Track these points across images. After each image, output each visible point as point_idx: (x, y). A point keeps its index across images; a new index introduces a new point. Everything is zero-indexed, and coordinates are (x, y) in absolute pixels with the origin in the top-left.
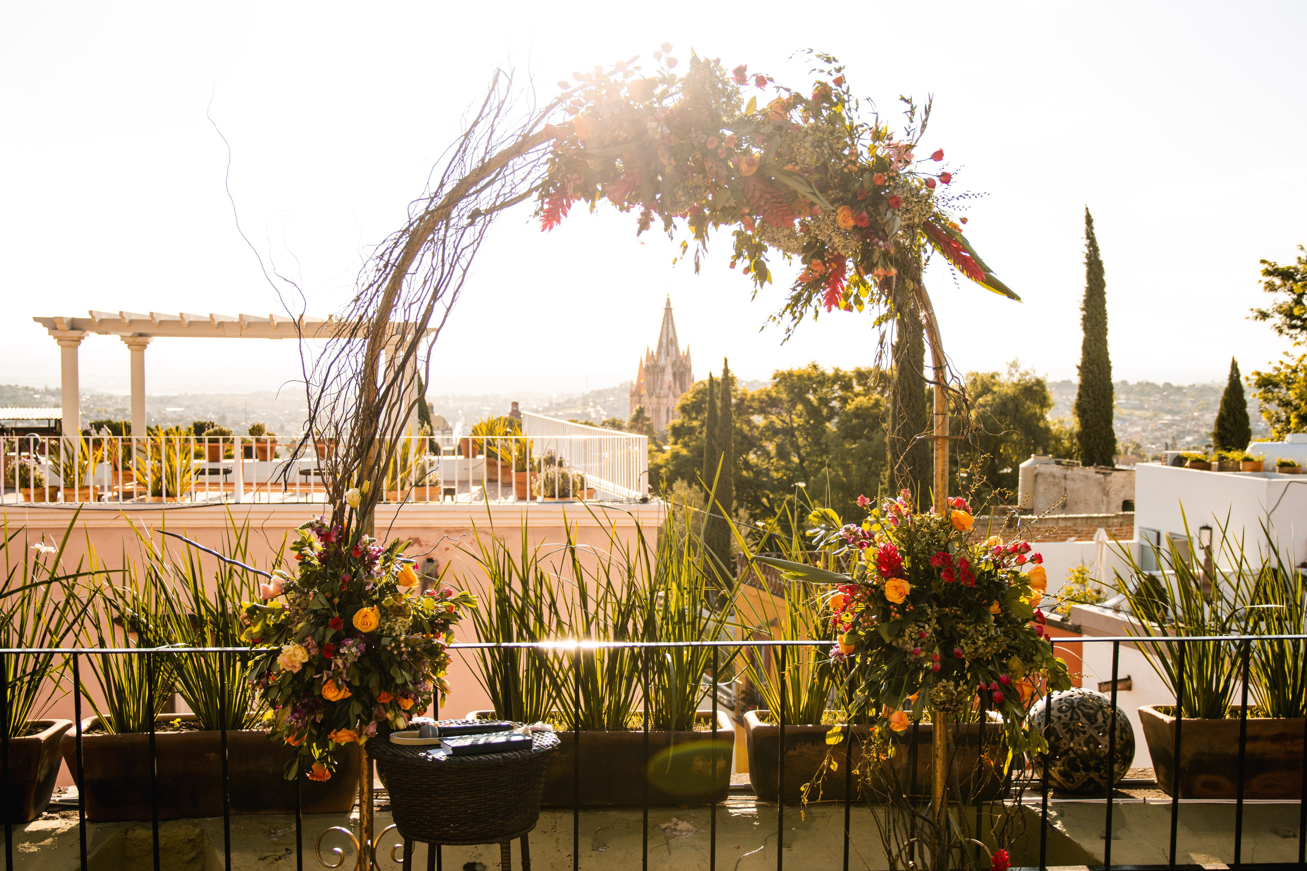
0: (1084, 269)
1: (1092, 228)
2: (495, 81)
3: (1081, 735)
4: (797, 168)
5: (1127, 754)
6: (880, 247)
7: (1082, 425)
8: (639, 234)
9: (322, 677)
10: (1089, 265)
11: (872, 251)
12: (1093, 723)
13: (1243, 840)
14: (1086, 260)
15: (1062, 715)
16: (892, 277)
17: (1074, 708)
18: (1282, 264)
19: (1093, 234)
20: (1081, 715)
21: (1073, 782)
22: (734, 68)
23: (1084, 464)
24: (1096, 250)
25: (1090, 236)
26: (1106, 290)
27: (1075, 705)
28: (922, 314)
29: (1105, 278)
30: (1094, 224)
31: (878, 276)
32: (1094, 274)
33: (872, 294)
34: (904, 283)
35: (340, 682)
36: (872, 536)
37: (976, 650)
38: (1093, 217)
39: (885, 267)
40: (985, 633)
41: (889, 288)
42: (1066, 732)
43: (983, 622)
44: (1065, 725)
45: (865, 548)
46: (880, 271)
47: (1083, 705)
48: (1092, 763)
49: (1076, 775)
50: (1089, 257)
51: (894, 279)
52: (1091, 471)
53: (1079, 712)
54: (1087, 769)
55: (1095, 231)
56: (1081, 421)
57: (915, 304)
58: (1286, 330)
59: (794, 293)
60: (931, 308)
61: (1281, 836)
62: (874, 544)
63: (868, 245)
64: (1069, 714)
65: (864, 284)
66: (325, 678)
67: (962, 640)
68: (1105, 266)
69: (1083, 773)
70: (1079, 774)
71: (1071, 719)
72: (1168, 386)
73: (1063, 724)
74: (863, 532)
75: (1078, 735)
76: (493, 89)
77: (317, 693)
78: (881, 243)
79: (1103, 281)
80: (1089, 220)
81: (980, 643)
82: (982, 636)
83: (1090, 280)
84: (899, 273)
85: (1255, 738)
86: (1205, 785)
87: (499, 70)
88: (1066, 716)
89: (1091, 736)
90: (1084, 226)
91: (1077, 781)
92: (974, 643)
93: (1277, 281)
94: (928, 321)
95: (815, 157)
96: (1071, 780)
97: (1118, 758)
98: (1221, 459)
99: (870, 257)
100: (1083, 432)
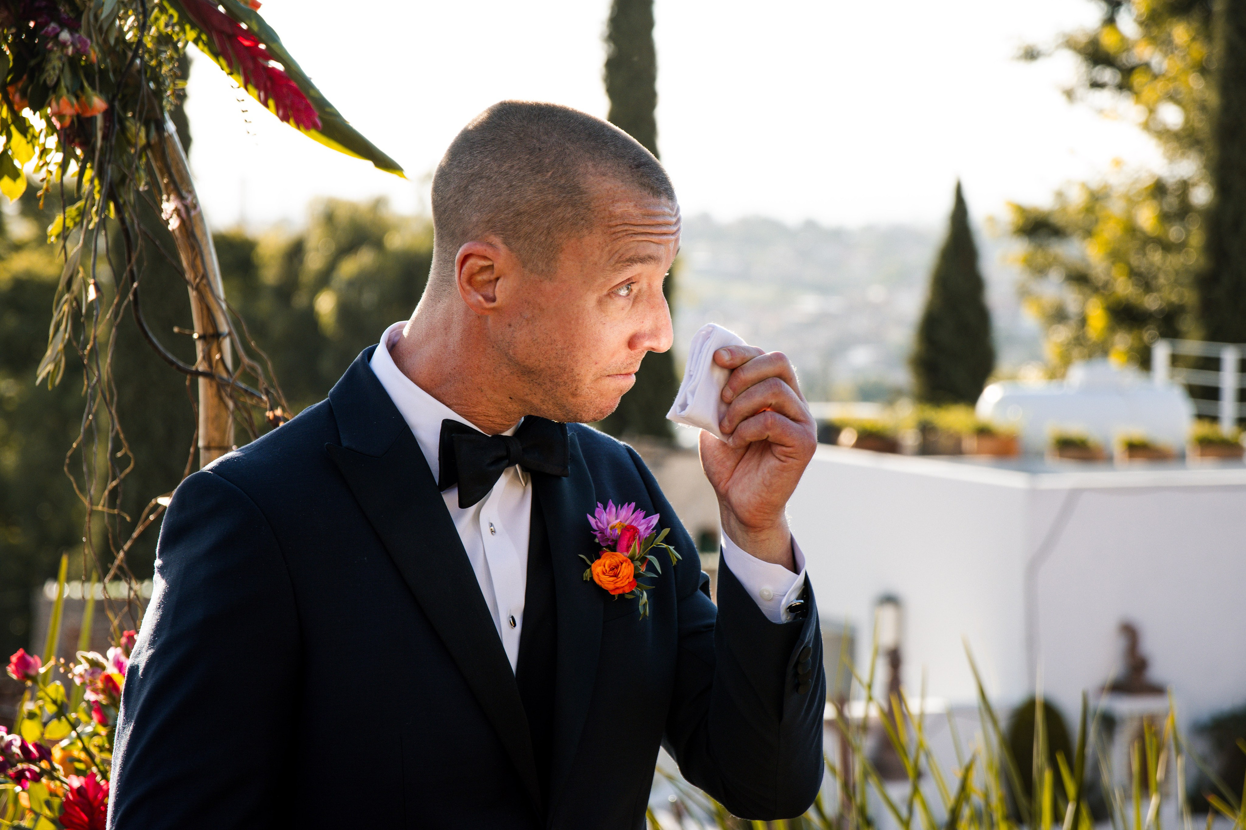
6: (64, 45)
11: (43, 56)
16: (92, 120)
28: (169, 206)
31: (60, 116)
33: (44, 152)
34: (124, 130)
36: (45, 753)
39: (77, 92)
41: (88, 145)
45: (29, 784)
46: (67, 105)
51: (100, 123)
57: (153, 183)
60: (191, 191)
62: (51, 774)
63: (32, 33)
65: (24, 128)
72: (810, 226)
74: (24, 747)
78: (65, 35)
84: (111, 103)
94: (183, 223)
98: (926, 429)
99: (40, 68)
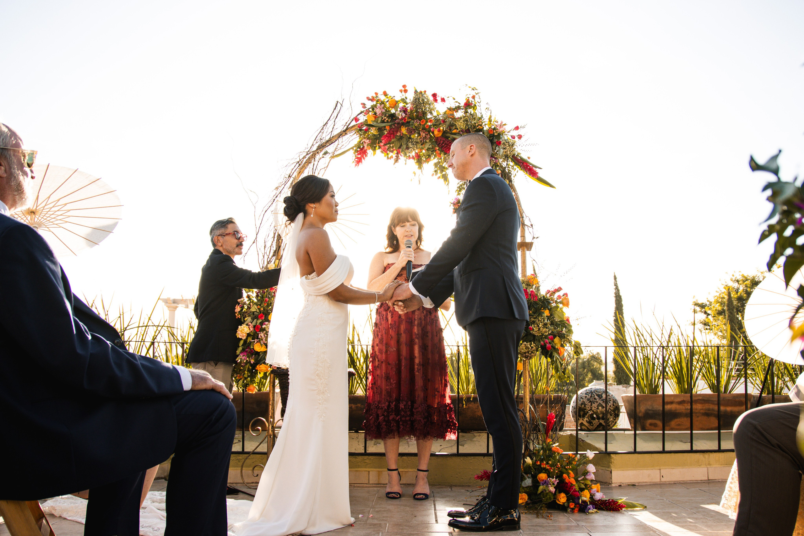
0: (614, 299)
1: (616, 281)
2: (336, 106)
3: (595, 403)
4: (458, 131)
5: (616, 412)
7: (616, 367)
8: (394, 164)
9: (255, 341)
10: (616, 297)
12: (600, 398)
13: (666, 444)
14: (614, 295)
15: (587, 396)
17: (592, 392)
18: (700, 302)
19: (617, 284)
20: (595, 395)
21: (593, 425)
22: (432, 94)
23: (617, 384)
24: (618, 290)
25: (616, 285)
26: (623, 308)
27: (593, 391)
29: (623, 303)
30: (617, 280)
32: (618, 301)
35: (262, 343)
37: (539, 329)
38: (617, 277)
40: (542, 321)
42: (589, 403)
43: (542, 316)
44: (588, 399)
47: (596, 391)
48: (601, 416)
49: (594, 422)
50: (616, 294)
52: (620, 387)
53: (595, 394)
54: (598, 418)
55: (617, 283)
56: (615, 366)
58: (704, 331)
59: (459, 185)
61: (684, 442)
64: (590, 395)
66: (256, 342)
67: (533, 325)
68: (622, 298)
69: (597, 420)
70: (595, 421)
71: (591, 397)
73: (587, 399)
75: (594, 403)
76: (335, 109)
77: (252, 347)
79: (622, 304)
80: (615, 278)
81: (540, 326)
82: (541, 322)
83: (616, 304)
85: (672, 403)
86: (651, 424)
87: (338, 102)
88: (589, 396)
89: (600, 403)
90: (613, 280)
91: (594, 425)
92: (538, 326)
93: (698, 309)
95: (465, 126)
96: (592, 424)
97: (612, 414)
100: (616, 371)
